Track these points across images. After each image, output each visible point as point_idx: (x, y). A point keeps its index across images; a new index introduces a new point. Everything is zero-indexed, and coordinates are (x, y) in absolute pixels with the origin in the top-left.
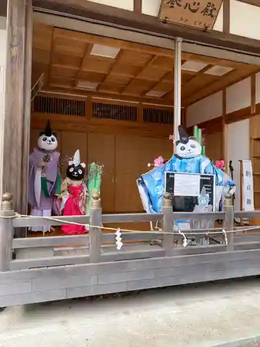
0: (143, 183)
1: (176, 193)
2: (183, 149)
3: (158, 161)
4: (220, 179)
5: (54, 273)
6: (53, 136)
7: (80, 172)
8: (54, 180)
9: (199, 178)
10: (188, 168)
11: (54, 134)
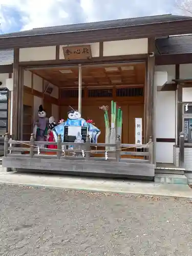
0: (55, 130)
1: (69, 134)
2: (72, 116)
3: (61, 121)
4: (91, 128)
5: (17, 159)
6: (43, 112)
7: (53, 126)
8: (44, 129)
9: (81, 128)
10: (75, 124)
11: (44, 111)
